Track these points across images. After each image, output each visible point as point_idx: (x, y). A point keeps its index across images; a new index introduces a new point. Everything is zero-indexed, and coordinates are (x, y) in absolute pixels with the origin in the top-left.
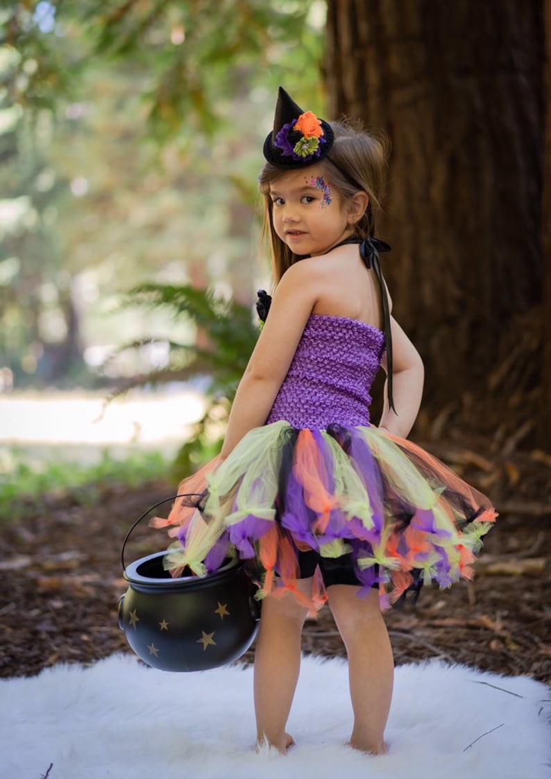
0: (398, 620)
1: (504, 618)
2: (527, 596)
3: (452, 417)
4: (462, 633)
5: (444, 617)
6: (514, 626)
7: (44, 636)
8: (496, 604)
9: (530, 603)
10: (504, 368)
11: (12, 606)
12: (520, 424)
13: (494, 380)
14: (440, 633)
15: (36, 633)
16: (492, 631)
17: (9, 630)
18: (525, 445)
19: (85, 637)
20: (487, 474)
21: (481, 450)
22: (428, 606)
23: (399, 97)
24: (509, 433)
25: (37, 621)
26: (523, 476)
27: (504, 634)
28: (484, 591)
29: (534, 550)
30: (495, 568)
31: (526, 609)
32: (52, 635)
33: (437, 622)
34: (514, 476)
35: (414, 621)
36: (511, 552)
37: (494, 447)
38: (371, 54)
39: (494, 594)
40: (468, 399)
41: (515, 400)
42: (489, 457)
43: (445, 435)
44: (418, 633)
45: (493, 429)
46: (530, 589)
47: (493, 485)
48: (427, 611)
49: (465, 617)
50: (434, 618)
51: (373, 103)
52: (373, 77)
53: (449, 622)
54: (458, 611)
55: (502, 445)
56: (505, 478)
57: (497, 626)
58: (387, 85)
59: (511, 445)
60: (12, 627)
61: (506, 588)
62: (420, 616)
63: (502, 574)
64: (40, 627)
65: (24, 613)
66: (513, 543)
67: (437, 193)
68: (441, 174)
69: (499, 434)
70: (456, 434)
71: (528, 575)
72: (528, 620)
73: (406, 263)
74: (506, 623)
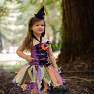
0: (71, 90)
1: (88, 89)
2: (91, 85)
3: (81, 57)
4: (81, 92)
5: (78, 89)
6: (89, 90)
7: (18, 92)
8: (87, 87)
9: (92, 87)
10: (89, 50)
11: (14, 87)
12: (91, 58)
13: (87, 52)
14: (77, 92)
15: (17, 92)
16: (86, 91)
17: (13, 91)
18: (92, 62)
19: (24, 93)
20: (86, 66)
21: (85, 62)
22: (76, 87)
23: (72, 9)
24: (89, 60)
25: (17, 90)
26: (92, 66)
27: (87, 92)
28: (85, 85)
29: (93, 78)
30: (87, 81)
31: (91, 88)
32: (19, 92)
33: (77, 90)
34: (90, 66)
35: (74, 90)
36: (89, 78)
37: (87, 62)
38: (68, 3)
39: (86, 85)
40: (83, 55)
41: (90, 55)
42: (86, 63)
43: (80, 60)
44: (74, 92)
45: (87, 59)
46: (92, 84)
47: (87, 68)
48: (76, 88)
49: (82, 89)
50: (77, 89)
51: (69, 10)
52: (68, 6)
53: (79, 90)
54: (81, 88)
55: (89, 61)
56: (89, 67)
57: (86, 90)
58: (71, 8)
59: (90, 61)
60: (14, 91)
61: (88, 84)
62: (75, 89)
63: (88, 82)
64: (18, 91)
65: (16, 89)
66: (90, 77)
67: (78, 24)
68: (79, 21)
69: (88, 60)
70: (82, 60)
71: (92, 82)
72: (91, 89)
73: (74, 34)
74: (88, 90)
